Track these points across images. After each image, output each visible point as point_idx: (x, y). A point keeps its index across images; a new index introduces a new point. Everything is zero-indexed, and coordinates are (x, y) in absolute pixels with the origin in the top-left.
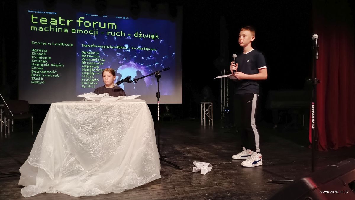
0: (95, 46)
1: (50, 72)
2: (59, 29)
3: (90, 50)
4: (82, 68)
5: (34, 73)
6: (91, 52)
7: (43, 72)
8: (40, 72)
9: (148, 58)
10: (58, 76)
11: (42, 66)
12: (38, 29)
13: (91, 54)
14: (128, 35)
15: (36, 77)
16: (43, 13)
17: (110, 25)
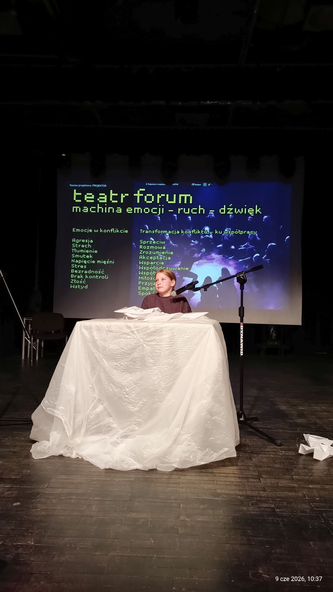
0: (159, 232)
1: (96, 272)
2: (109, 208)
3: (151, 239)
4: (139, 265)
5: (74, 274)
6: (153, 241)
7: (86, 272)
8: (82, 271)
9: (242, 247)
10: (106, 277)
11: (85, 263)
12: (81, 210)
13: (152, 245)
14: (210, 211)
15: (77, 279)
16: (88, 186)
17: (183, 198)
